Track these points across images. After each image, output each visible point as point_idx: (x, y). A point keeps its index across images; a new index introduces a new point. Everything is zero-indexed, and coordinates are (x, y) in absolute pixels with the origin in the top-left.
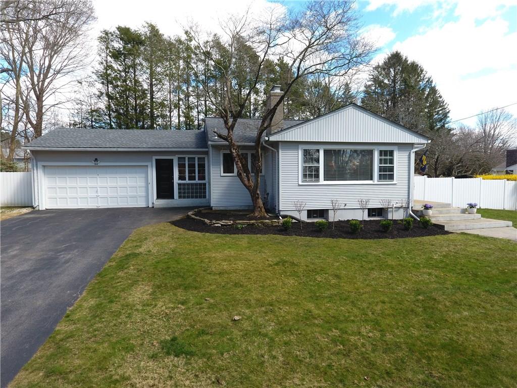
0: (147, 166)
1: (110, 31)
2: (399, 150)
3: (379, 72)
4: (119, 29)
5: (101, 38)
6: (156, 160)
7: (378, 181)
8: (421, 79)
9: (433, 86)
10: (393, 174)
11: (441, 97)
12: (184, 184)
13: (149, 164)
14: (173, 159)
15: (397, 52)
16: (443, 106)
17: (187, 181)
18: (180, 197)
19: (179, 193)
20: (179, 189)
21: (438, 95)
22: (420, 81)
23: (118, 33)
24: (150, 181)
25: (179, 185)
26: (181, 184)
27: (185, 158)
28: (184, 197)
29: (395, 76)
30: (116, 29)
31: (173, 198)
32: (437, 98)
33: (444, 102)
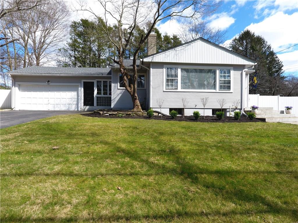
0: (78, 86)
1: (78, 22)
2: (234, 70)
3: (236, 43)
4: (82, 20)
5: (72, 25)
6: (84, 82)
7: (219, 90)
8: (263, 47)
9: (271, 50)
10: (230, 86)
11: (277, 57)
12: (100, 97)
13: (79, 84)
14: (94, 82)
15: (248, 31)
16: (279, 63)
17: (102, 95)
18: (98, 105)
19: (97, 103)
20: (97, 100)
21: (275, 57)
22: (262, 48)
23: (81, 22)
24: (80, 95)
25: (97, 97)
26: (98, 97)
27: (101, 81)
28: (100, 105)
29: (246, 45)
30: (80, 21)
31: (93, 105)
32: (274, 58)
33: (279, 60)
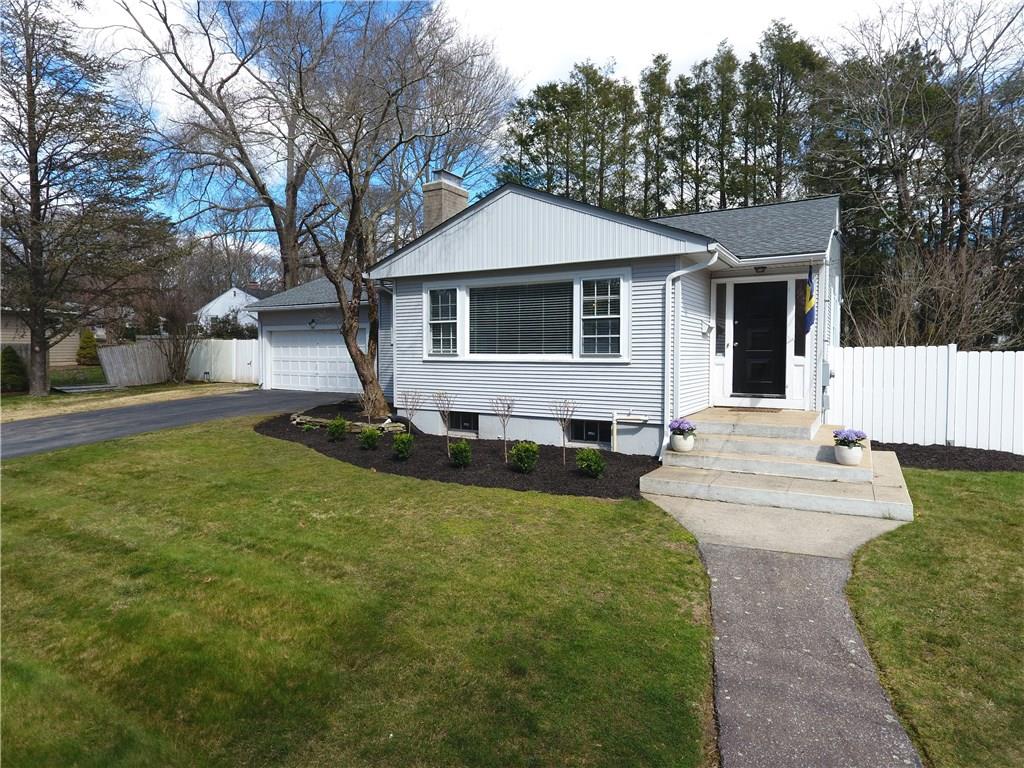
2: (636, 277)
7: (582, 356)
10: (618, 338)
